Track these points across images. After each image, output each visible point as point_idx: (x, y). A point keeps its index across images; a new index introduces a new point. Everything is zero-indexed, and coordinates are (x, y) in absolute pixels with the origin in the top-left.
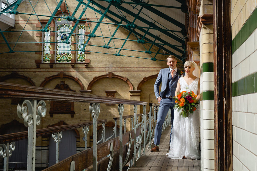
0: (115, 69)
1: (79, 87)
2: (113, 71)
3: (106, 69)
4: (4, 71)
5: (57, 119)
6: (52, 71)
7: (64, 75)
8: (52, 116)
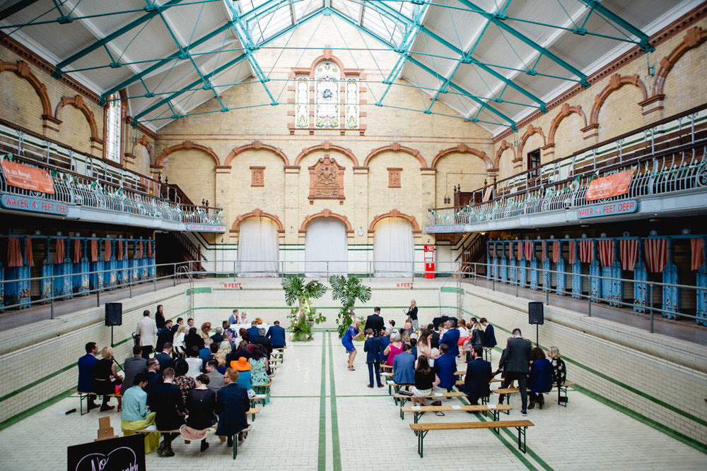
0: (401, 138)
1: (350, 163)
2: (400, 141)
3: (389, 138)
4: (242, 138)
5: (320, 206)
6: (313, 140)
7: (331, 145)
8: (312, 202)
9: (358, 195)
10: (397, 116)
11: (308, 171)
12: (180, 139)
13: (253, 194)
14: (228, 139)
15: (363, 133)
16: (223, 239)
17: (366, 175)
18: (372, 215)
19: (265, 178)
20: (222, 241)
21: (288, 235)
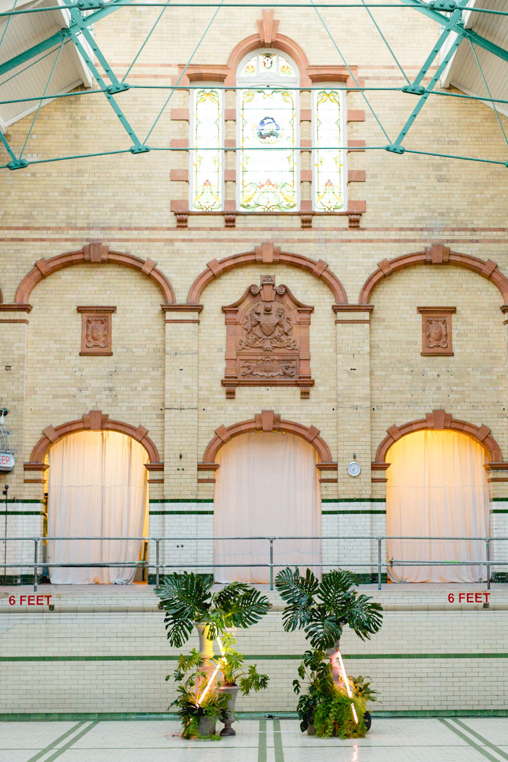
0: (451, 233)
1: (325, 296)
2: (448, 241)
3: (421, 233)
4: (57, 236)
5: (251, 405)
6: (234, 240)
7: (277, 252)
8: (231, 395)
9: (347, 375)
10: (440, 179)
11: (223, 318)
13: (83, 373)
14: (22, 240)
15: (358, 221)
16: (7, 487)
17: (367, 326)
18: (382, 424)
19: (114, 334)
20: (5, 493)
21: (171, 477)
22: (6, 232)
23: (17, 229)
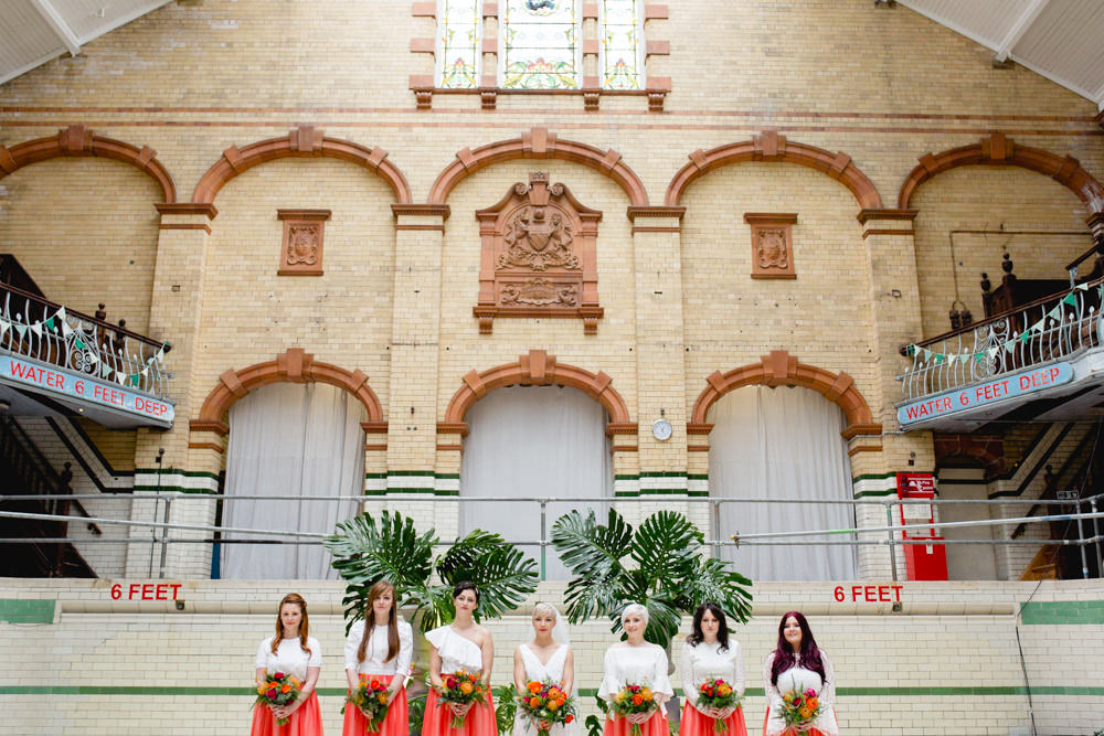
0: (787, 118)
2: (783, 129)
3: (746, 118)
4: (256, 120)
5: (514, 342)
6: (493, 125)
7: (552, 140)
8: (486, 329)
9: (649, 300)
10: (769, 53)
11: (476, 227)
12: (52, 124)
13: (281, 299)
14: (208, 124)
15: (661, 102)
16: (162, 452)
17: (676, 235)
18: (700, 371)
19: (327, 247)
20: (159, 460)
21: (397, 439)
22: (188, 114)
23: (202, 110)
